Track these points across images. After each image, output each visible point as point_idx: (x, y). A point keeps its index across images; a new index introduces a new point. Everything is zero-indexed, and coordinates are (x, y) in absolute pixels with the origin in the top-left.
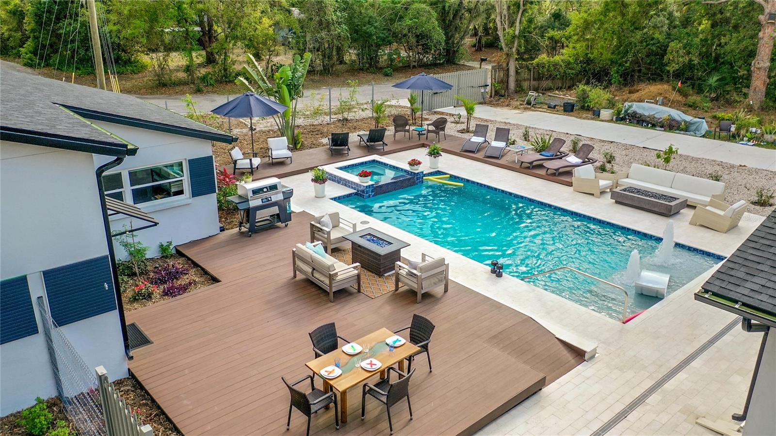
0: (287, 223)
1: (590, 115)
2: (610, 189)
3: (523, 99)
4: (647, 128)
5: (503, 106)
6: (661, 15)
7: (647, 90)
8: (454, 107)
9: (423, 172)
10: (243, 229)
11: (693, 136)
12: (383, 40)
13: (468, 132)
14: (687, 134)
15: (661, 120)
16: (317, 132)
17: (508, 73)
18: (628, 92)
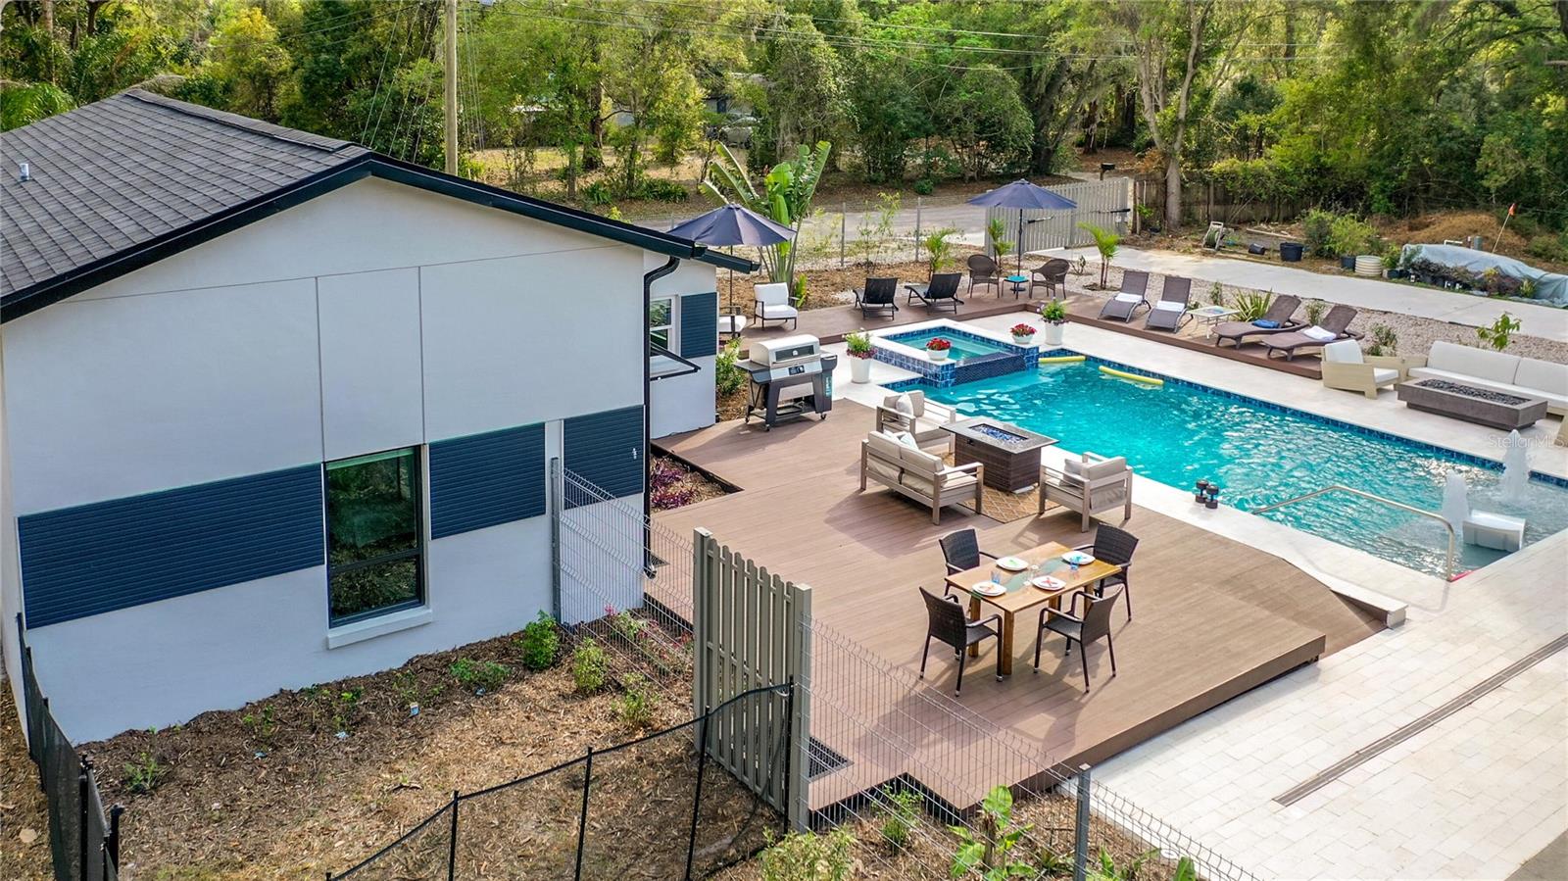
0: (824, 413)
1: (1335, 267)
2: (1395, 385)
3: (1198, 237)
4: (1453, 291)
5: (1159, 248)
6: (1458, 89)
7: (1445, 224)
8: (1066, 248)
9: (1037, 348)
10: (753, 420)
11: (1548, 306)
12: (917, 128)
13: (1104, 289)
14: (1537, 304)
15: (1480, 276)
16: (824, 282)
17: (1166, 188)
18: (1406, 228)
